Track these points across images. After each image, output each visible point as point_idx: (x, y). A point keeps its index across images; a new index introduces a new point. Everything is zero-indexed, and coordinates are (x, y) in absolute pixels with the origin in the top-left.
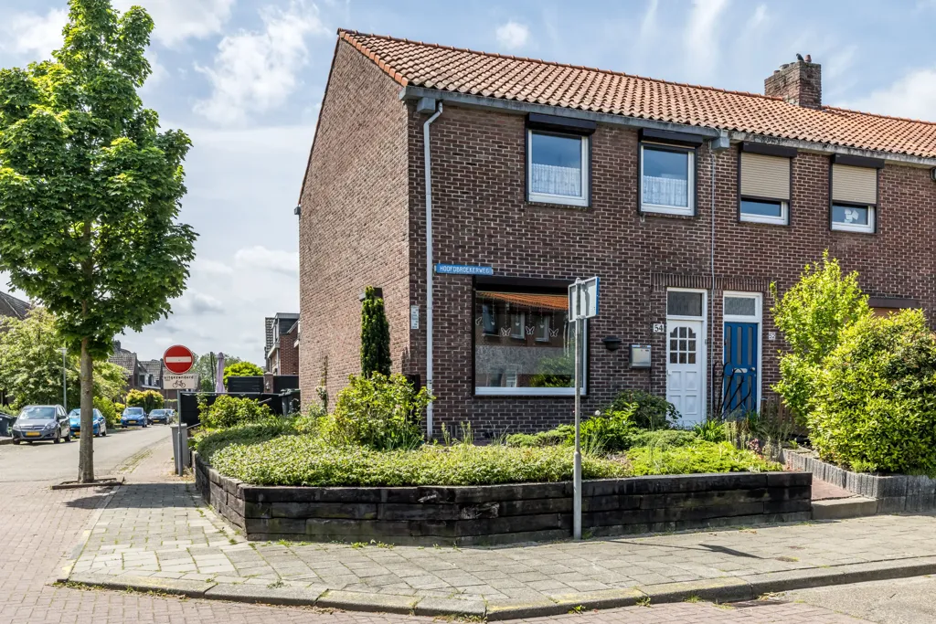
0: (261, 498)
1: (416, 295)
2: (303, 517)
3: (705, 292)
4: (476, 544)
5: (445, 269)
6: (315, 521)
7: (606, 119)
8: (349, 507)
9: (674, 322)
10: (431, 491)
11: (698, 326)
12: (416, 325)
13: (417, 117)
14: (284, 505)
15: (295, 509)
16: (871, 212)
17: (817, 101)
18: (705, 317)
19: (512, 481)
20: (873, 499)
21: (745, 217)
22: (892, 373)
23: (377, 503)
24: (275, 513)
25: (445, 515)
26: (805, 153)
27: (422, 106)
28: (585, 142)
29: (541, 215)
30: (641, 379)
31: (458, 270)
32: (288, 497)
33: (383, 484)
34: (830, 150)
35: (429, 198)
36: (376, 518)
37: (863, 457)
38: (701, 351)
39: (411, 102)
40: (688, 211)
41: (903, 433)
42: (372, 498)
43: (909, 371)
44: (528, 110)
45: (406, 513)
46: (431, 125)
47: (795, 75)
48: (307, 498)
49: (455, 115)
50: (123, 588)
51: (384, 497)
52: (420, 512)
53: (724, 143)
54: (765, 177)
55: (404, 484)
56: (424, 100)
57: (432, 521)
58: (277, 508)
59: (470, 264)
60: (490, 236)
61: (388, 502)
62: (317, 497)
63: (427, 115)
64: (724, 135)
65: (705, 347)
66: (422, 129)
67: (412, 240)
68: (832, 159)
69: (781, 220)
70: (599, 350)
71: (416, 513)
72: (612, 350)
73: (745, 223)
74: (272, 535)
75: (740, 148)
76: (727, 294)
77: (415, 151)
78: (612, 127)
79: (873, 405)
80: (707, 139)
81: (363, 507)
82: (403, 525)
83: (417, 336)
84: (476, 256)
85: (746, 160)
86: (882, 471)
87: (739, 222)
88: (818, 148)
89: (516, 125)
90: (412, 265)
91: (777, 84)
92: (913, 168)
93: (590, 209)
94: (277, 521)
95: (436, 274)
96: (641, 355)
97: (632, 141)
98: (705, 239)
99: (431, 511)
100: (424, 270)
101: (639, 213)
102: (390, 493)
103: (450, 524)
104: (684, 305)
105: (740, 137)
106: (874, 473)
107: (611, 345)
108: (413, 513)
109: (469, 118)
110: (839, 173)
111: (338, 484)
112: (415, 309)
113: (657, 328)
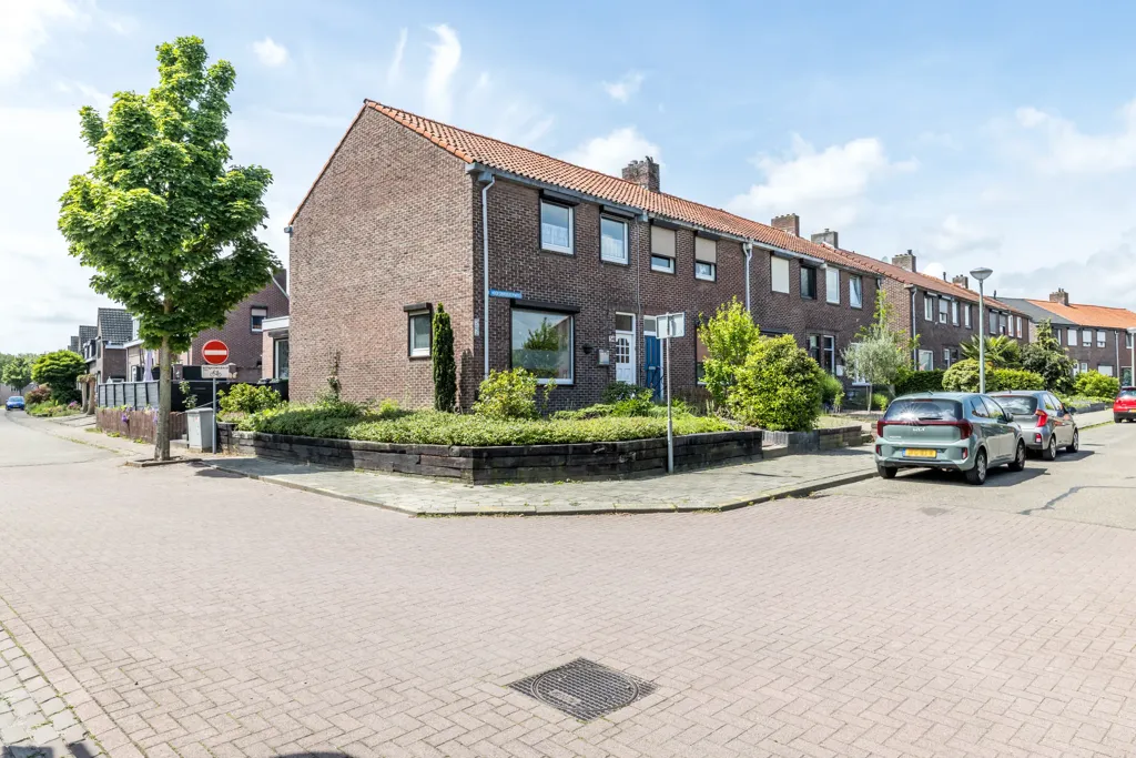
0: (485, 454)
1: (478, 311)
2: (514, 467)
3: (634, 315)
4: (626, 478)
5: (495, 293)
6: (523, 469)
7: (585, 197)
8: (547, 459)
9: (620, 335)
10: (601, 446)
11: (630, 337)
12: (477, 333)
13: (478, 185)
14: (502, 459)
15: (510, 461)
16: (713, 268)
17: (658, 188)
18: (634, 332)
19: (638, 438)
20: (785, 446)
21: (654, 267)
22: (788, 372)
23: (566, 455)
24: (495, 464)
25: (610, 460)
26: (683, 228)
27: (483, 178)
28: (571, 210)
29: (549, 259)
30: (602, 373)
31: (503, 294)
32: (505, 454)
33: (568, 442)
34: (695, 227)
35: (486, 243)
36: (564, 465)
37: (775, 421)
38: (632, 355)
39: (475, 174)
40: (624, 261)
41: (798, 407)
42: (563, 452)
43: (798, 371)
44: (543, 186)
45: (585, 460)
46: (488, 191)
47: (646, 169)
48: (517, 453)
49: (502, 186)
50: (474, 514)
51: (571, 451)
52: (594, 459)
53: (645, 219)
54: (663, 242)
55: (581, 442)
56: (485, 174)
57: (600, 465)
58: (498, 461)
59: (509, 291)
60: (520, 272)
61: (573, 453)
62: (525, 453)
63: (485, 184)
64: (645, 213)
65: (635, 352)
66: (481, 193)
67: (475, 272)
68: (696, 233)
69: (670, 270)
70: (580, 353)
71: (592, 460)
72: (587, 353)
73: (654, 271)
74: (492, 481)
75: (651, 222)
76: (646, 317)
77: (477, 208)
78: (586, 202)
79: (781, 391)
80: (636, 215)
81: (557, 458)
82: (583, 468)
83: (479, 340)
84: (512, 285)
85: (654, 229)
86: (787, 429)
87: (651, 271)
88: (690, 226)
89: (533, 195)
90: (475, 290)
91: (632, 173)
92: (733, 241)
93: (574, 256)
94: (496, 470)
95: (490, 296)
96: (604, 357)
97: (596, 212)
98: (633, 280)
99: (601, 458)
100: (482, 293)
101: (601, 261)
102: (575, 448)
103: (614, 466)
104: (623, 324)
105: (652, 216)
106: (783, 430)
107: (587, 349)
108: (589, 460)
109: (508, 188)
110: (699, 242)
111: (536, 444)
112: (477, 321)
113: (611, 339)
